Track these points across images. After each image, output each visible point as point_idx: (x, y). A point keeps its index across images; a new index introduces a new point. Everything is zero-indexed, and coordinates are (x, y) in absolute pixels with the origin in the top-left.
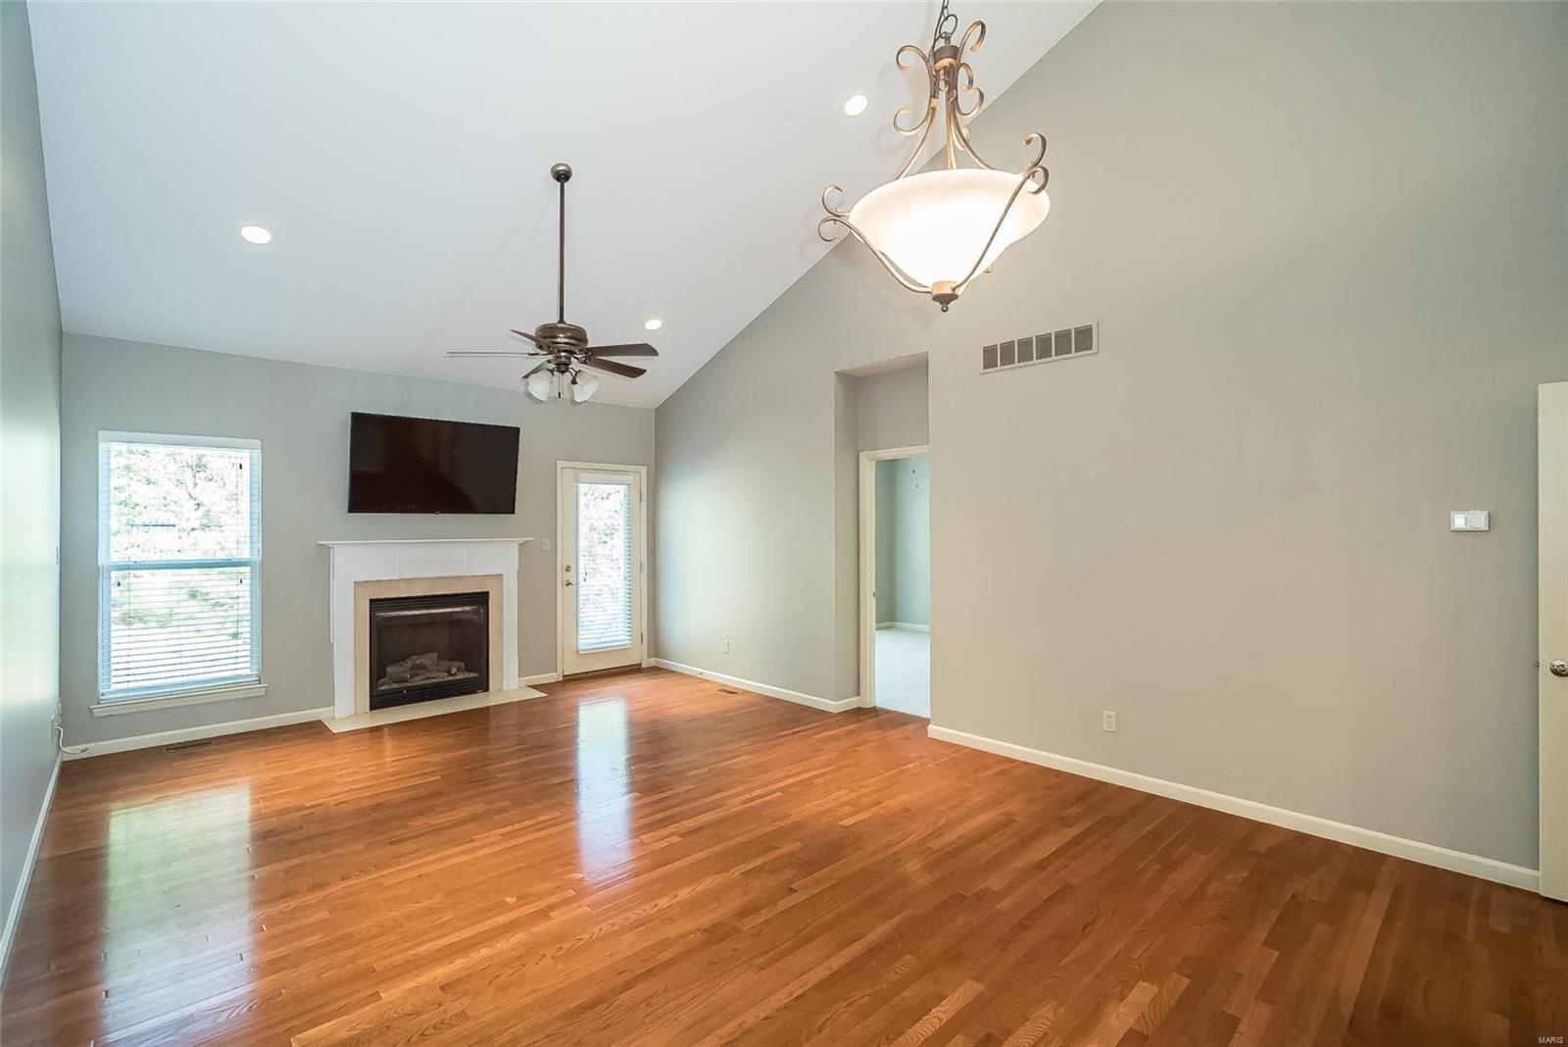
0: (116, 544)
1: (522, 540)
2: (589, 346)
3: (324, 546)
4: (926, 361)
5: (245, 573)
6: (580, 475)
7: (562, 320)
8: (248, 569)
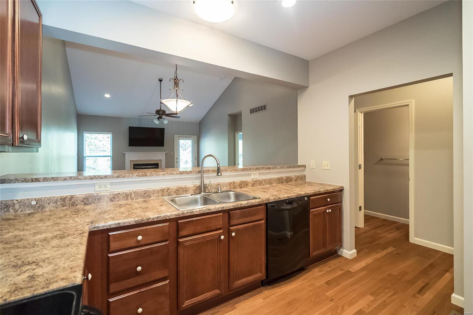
0: (87, 152)
1: (166, 152)
2: (166, 113)
3: (124, 153)
4: (242, 112)
5: (109, 158)
6: (180, 138)
7: (161, 109)
8: (110, 157)
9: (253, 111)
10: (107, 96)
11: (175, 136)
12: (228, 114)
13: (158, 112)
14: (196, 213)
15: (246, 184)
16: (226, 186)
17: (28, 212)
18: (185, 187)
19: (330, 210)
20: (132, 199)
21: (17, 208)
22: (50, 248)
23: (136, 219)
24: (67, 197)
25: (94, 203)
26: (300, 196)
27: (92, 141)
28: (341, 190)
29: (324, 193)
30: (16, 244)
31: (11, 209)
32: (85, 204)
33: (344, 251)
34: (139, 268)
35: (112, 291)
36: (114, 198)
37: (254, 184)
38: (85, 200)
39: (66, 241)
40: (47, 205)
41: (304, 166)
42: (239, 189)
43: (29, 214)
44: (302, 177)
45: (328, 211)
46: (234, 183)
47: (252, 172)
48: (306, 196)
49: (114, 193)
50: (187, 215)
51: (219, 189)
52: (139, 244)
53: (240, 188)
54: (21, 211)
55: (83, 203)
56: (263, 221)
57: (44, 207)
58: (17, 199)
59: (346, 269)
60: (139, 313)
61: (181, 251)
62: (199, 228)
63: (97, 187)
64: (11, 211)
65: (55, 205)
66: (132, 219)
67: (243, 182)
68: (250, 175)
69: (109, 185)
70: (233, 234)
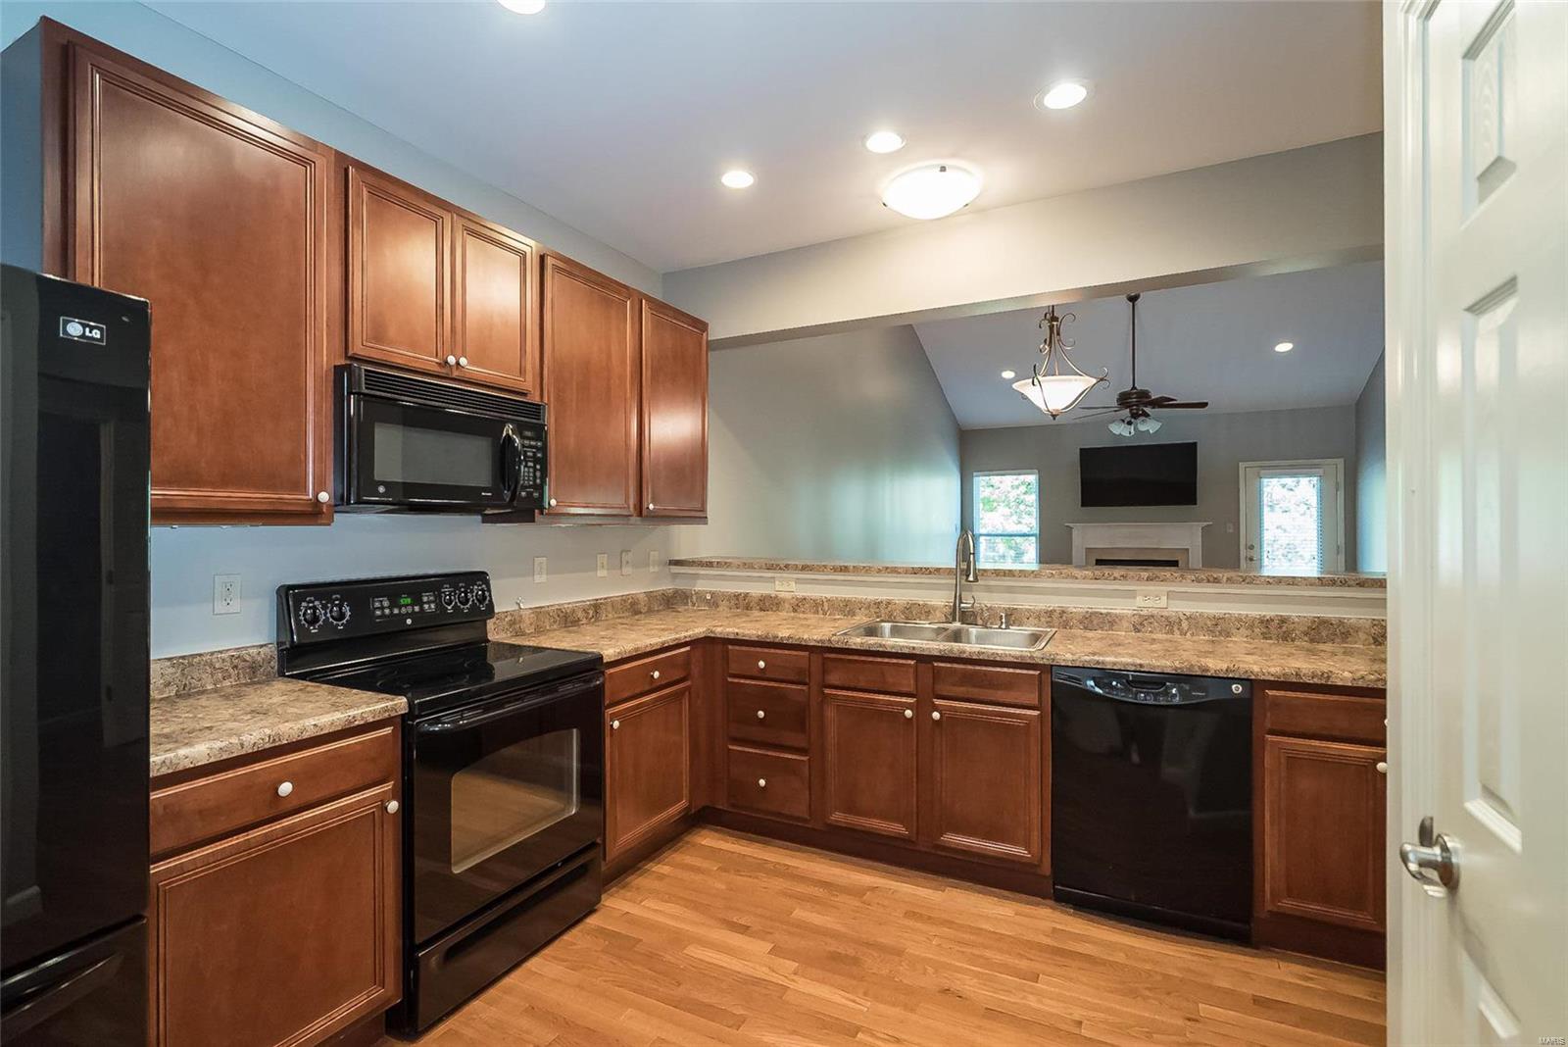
1: (1205, 524)
2: (1153, 398)
3: (1068, 527)
5: (1033, 539)
6: (1262, 472)
7: (1134, 388)
11: (1242, 465)
13: (1124, 400)
15: (1109, 622)
17: (703, 608)
18: (925, 606)
21: (694, 601)
23: (760, 633)
24: (741, 595)
25: (772, 610)
26: (1199, 673)
32: (761, 609)
34: (761, 714)
35: (731, 733)
36: (798, 605)
37: (1142, 624)
38: (761, 603)
47: (1139, 588)
49: (798, 597)
51: (1004, 620)
54: (698, 606)
56: (1039, 713)
57: (717, 605)
60: (760, 787)
61: (829, 713)
62: (886, 682)
63: (777, 583)
65: (728, 603)
68: (1132, 595)
69: (794, 584)
70: (936, 715)
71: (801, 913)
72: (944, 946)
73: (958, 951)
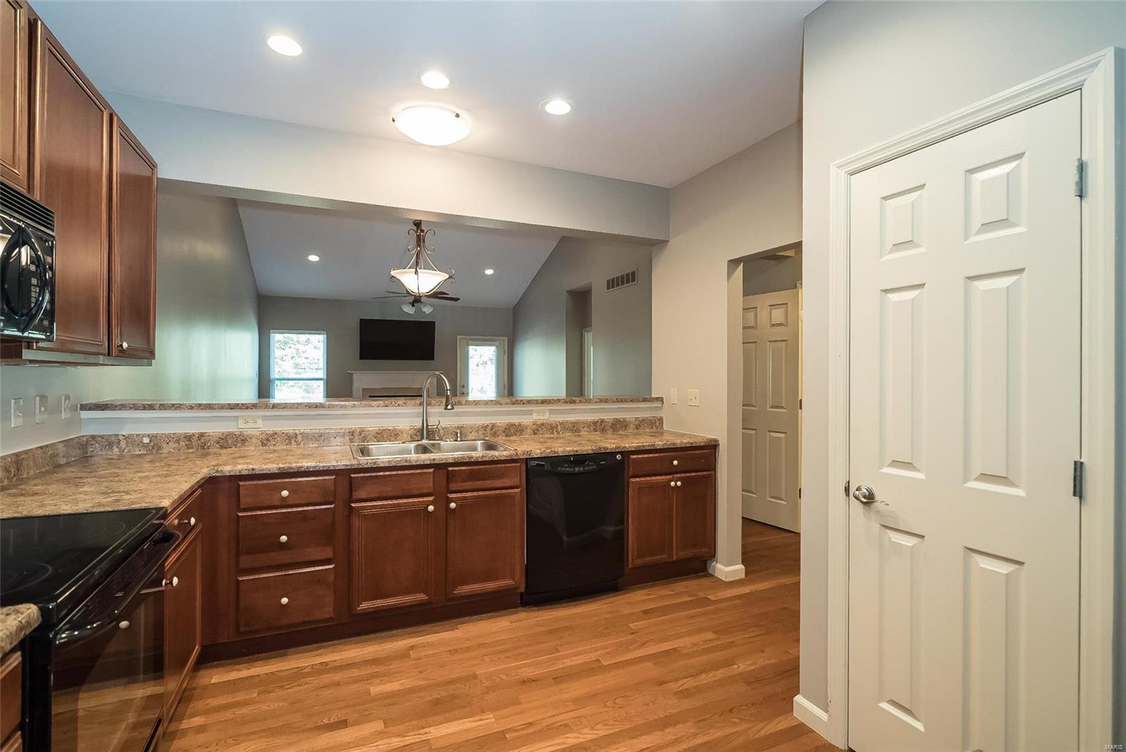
0: (276, 371)
3: (350, 373)
4: (591, 286)
6: (469, 342)
8: (322, 382)
9: (612, 284)
10: (313, 258)
11: (458, 337)
12: (568, 291)
14: (382, 465)
15: (521, 430)
16: (477, 431)
17: (138, 453)
18: (394, 430)
19: (679, 483)
20: (298, 444)
21: (124, 446)
22: (148, 482)
23: (281, 466)
24: (194, 435)
25: (236, 446)
26: (604, 451)
27: (301, 347)
28: (712, 447)
29: (666, 449)
30: (111, 479)
31: (115, 448)
32: (222, 447)
33: (719, 566)
34: (284, 538)
35: (242, 565)
36: (267, 440)
37: (538, 430)
38: (222, 441)
39: (170, 479)
40: (164, 445)
41: (660, 400)
42: (505, 438)
43: (140, 455)
44: (653, 421)
45: (673, 484)
46: (494, 426)
47: (533, 409)
48: (618, 453)
49: (268, 432)
50: (366, 466)
51: (459, 435)
52: (285, 503)
53: (507, 436)
54: (129, 451)
55: (217, 446)
56: (518, 490)
57: (160, 448)
58: (123, 434)
59: (701, 595)
60: (283, 605)
61: (356, 522)
62: (388, 490)
63: (240, 421)
64: (116, 450)
65: (176, 445)
66: (275, 466)
67: (512, 425)
68: (530, 413)
69: (261, 420)
70: (453, 505)
71: (376, 689)
72: (495, 659)
73: (505, 658)
